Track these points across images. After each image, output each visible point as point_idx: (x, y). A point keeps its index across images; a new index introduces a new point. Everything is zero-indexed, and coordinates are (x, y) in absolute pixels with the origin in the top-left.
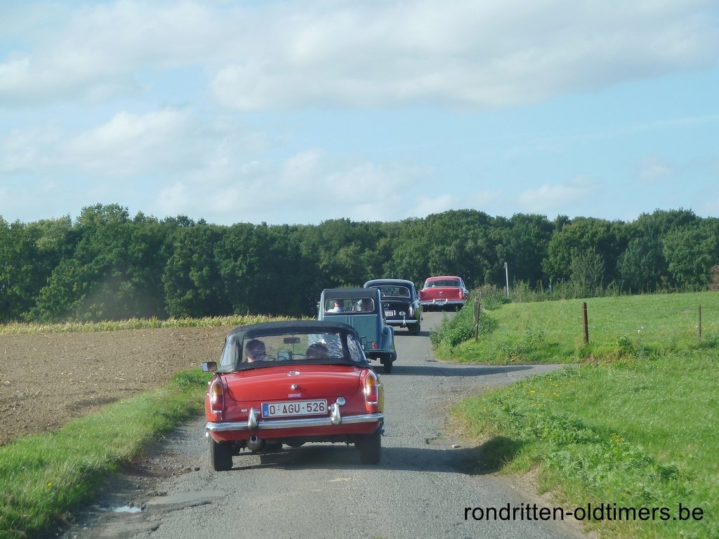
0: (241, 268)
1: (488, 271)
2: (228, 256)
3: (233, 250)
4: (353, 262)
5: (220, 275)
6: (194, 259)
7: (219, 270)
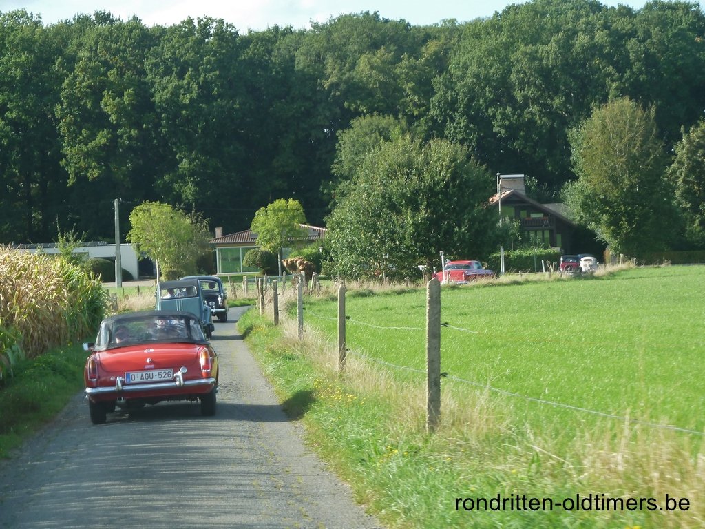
0: (189, 90)
1: (614, 85)
2: (168, 72)
3: (176, 60)
4: (381, 78)
5: (154, 103)
6: (111, 78)
7: (152, 95)
